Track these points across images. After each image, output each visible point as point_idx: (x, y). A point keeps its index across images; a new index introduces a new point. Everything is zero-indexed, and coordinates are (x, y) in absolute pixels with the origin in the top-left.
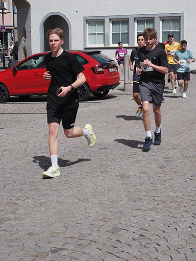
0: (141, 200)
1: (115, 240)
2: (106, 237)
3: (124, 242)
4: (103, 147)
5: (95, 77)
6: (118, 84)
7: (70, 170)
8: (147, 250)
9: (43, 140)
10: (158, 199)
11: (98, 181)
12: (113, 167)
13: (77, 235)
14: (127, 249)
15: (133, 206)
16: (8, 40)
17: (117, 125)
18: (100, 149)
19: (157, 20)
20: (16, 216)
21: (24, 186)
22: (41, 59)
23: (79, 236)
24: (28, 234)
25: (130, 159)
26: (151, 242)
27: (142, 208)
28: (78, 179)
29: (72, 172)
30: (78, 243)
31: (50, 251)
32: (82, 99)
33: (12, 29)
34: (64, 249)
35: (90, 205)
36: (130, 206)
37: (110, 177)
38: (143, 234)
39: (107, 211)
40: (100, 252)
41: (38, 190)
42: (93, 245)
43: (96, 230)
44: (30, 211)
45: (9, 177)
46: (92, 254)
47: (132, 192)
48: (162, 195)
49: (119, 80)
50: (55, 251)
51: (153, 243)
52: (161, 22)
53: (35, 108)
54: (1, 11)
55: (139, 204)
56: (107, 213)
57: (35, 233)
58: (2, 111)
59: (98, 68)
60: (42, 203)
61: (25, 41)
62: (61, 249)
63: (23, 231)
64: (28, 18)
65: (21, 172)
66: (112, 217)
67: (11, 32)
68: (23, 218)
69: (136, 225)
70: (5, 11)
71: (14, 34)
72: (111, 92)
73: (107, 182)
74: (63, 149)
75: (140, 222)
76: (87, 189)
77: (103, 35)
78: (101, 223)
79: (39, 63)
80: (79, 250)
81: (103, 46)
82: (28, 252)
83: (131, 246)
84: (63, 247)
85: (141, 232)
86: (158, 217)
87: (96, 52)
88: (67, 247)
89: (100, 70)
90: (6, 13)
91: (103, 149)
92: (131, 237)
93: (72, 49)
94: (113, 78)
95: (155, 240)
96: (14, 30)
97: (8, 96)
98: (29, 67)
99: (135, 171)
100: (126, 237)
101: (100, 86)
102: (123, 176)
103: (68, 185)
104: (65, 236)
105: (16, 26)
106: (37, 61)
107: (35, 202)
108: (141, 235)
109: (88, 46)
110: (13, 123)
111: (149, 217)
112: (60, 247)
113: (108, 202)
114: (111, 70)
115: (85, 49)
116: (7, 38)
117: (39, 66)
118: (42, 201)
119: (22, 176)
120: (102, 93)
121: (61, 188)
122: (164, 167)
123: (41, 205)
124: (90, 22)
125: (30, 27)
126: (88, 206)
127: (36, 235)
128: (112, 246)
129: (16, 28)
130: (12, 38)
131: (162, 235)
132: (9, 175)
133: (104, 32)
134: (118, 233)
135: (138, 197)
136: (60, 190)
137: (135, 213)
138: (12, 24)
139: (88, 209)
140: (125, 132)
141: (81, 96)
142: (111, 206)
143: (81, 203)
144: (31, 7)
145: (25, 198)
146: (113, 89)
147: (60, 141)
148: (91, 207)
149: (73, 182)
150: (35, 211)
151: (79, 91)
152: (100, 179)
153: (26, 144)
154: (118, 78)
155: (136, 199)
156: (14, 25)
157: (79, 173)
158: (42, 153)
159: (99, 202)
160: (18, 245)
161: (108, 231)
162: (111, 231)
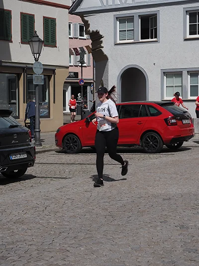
0: (196, 251)
4: (168, 197)
5: (168, 129)
6: (192, 136)
7: (129, 220)
9: (108, 191)
11: (155, 231)
12: (173, 218)
15: (187, 257)
16: (88, 94)
17: (186, 176)
18: (164, 199)
20: (65, 262)
21: (79, 234)
25: (193, 210)
27: (196, 259)
28: (135, 229)
29: (130, 222)
32: (154, 151)
33: (92, 83)
35: (143, 254)
36: (184, 256)
37: (168, 227)
39: (159, 261)
41: (93, 238)
44: (80, 258)
45: (66, 225)
47: (189, 243)
49: (194, 132)
55: (194, 255)
56: (159, 263)
58: (72, 162)
59: (171, 119)
60: (94, 251)
64: (106, 71)
65: (79, 221)
67: (91, 86)
68: (71, 265)
71: (93, 87)
72: (185, 144)
73: (164, 232)
74: (126, 199)
76: (142, 239)
77: (181, 88)
89: (173, 121)
91: (167, 199)
93: (149, 101)
94: (187, 130)
96: (93, 84)
97: (80, 147)
99: (195, 222)
101: (173, 138)
102: (182, 227)
103: (125, 235)
109: (166, 98)
110: (81, 173)
113: (162, 252)
114: (185, 122)
115: (162, 101)
116: (87, 91)
118: (94, 249)
119: (79, 225)
120: (176, 145)
121: (117, 236)
123: (93, 253)
124: (168, 74)
125: (108, 80)
126: (140, 255)
130: (92, 92)
132: (66, 223)
133: (182, 84)
136: (115, 239)
137: (188, 264)
138: (92, 78)
139: (140, 258)
141: (154, 147)
142: (164, 256)
143: (134, 251)
144: (109, 60)
145: (77, 246)
146: (186, 141)
147: (125, 191)
148: (143, 257)
149: (130, 231)
150: (85, 259)
151: (151, 143)
152: (158, 228)
153: (89, 194)
154: (192, 130)
155: (192, 250)
156: (94, 78)
157: (138, 223)
158: (104, 202)
159: (152, 251)
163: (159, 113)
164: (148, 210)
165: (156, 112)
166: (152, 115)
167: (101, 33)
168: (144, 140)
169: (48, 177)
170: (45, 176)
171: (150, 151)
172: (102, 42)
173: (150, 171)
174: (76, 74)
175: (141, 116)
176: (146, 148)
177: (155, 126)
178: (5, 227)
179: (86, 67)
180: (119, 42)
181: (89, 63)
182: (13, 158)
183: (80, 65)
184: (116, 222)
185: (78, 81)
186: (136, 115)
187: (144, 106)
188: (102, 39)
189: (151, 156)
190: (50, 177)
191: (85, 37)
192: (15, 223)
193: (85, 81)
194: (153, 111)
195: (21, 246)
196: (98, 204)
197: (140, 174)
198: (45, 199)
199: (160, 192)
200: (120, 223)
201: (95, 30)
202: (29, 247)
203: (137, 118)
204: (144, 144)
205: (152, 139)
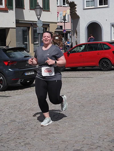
1: (112, 146)
2: (107, 144)
9: (80, 92)
11: (108, 114)
13: (90, 143)
18: (113, 97)
20: (57, 131)
24: (63, 141)
28: (96, 113)
29: (94, 109)
30: (90, 147)
32: (107, 70)
33: (70, 32)
41: (72, 118)
42: (99, 149)
43: (102, 140)
44: (66, 129)
53: (79, 75)
56: (110, 131)
60: (73, 125)
61: (76, 37)
63: (60, 140)
66: (113, 134)
67: (70, 33)
68: (61, 133)
71: (71, 34)
74: (91, 96)
76: (101, 118)
78: (106, 137)
79: (82, 49)
88: (83, 149)
96: (71, 32)
97: (64, 68)
98: (77, 52)
103: (90, 116)
104: (83, 143)
110: (65, 82)
112: (79, 149)
113: (112, 125)
116: (67, 36)
117: (83, 51)
118: (73, 124)
126: (99, 127)
127: (66, 142)
128: (110, 149)
130: (70, 37)
136: (85, 118)
139: (99, 129)
141: (106, 68)
142: (113, 128)
143: (96, 125)
144: (80, 18)
145: (64, 122)
147: (90, 92)
148: (101, 128)
149: (93, 114)
150: (68, 129)
151: (105, 65)
152: (110, 113)
153: (70, 94)
156: (71, 29)
157: (98, 110)
158: (79, 98)
159: (106, 125)
160: (55, 147)
161: (109, 141)
162: (111, 141)
163: (109, 48)
164: (104, 102)
165: (108, 47)
166: (105, 49)
167: (75, 3)
168: (101, 64)
171: (104, 69)
172: (76, 8)
173: (104, 81)
174: (61, 27)
175: (99, 50)
176: (102, 68)
177: (107, 55)
178: (23, 112)
179: (67, 22)
180: (86, 8)
181: (69, 20)
182: (27, 74)
183: (64, 21)
184: (85, 109)
185: (63, 31)
186: (96, 49)
187: (100, 44)
188: (76, 6)
189: (105, 72)
191: (66, 5)
192: (28, 110)
193: (66, 31)
194: (106, 47)
195: (33, 123)
196: (75, 99)
197: (99, 83)
199: (110, 92)
200: (87, 110)
201: (72, 1)
202: (37, 123)
203: (97, 51)
204: (101, 66)
205: (105, 63)
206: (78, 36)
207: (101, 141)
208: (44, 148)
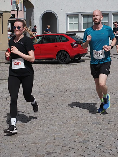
0: (100, 123)
1: (85, 147)
2: (79, 146)
3: (90, 149)
5: (73, 49)
6: (87, 53)
7: (57, 105)
8: (104, 154)
9: (41, 87)
10: (111, 123)
11: (75, 112)
13: (62, 144)
14: (92, 153)
15: (95, 127)
17: (86, 78)
18: (76, 92)
19: (110, 15)
20: (25, 132)
22: (40, 38)
23: (63, 145)
24: (33, 143)
25: (94, 98)
26: (107, 149)
27: (101, 128)
28: (62, 111)
29: (59, 106)
30: (62, 149)
31: (46, 154)
32: (64, 62)
34: (54, 152)
35: (70, 126)
38: (101, 144)
39: (80, 130)
40: (76, 154)
41: (39, 117)
42: (72, 151)
44: (34, 129)
46: (71, 156)
47: (95, 119)
48: (113, 120)
49: (87, 51)
50: (49, 154)
51: (108, 149)
52: (113, 16)
53: (37, 68)
54: (17, 10)
55: (100, 126)
56: (80, 131)
57: (36, 142)
59: (75, 44)
61: (30, 28)
62: (53, 153)
63: (29, 142)
64: (32, 14)
65: (28, 106)
66: (83, 134)
68: (29, 133)
69: (98, 138)
70: (19, 10)
72: (82, 58)
73: (80, 112)
74: (53, 92)
75: (100, 137)
76: (68, 117)
77: (77, 24)
78: (77, 137)
79: (39, 41)
80: (63, 153)
81: (77, 30)
82: (33, 154)
83: (94, 151)
84: (53, 152)
85: (101, 143)
86: (111, 134)
87: (74, 34)
88: (55, 151)
89: (76, 45)
90: (19, 11)
91: (78, 92)
92: (94, 146)
93: (59, 33)
95: (109, 147)
99: (97, 106)
100: (91, 145)
101: (76, 55)
103: (57, 114)
104: (55, 145)
105: (25, 19)
106: (38, 39)
107: (37, 124)
108: (100, 145)
109: (69, 30)
111: (105, 134)
112: (51, 151)
113: (81, 124)
115: (67, 32)
117: (39, 42)
118: (41, 123)
119: (29, 109)
120: (77, 59)
121: (52, 116)
122: (115, 103)
123: (40, 126)
124: (70, 16)
125: (34, 20)
126: (68, 126)
127: (37, 144)
128: (83, 151)
129: (25, 20)
131: (113, 144)
132: (21, 108)
133: (78, 22)
134: (87, 143)
135: (99, 121)
136: (52, 117)
137: (97, 131)
138: (23, 18)
139: (69, 128)
140: (91, 82)
141: (64, 60)
142: (82, 127)
143: (64, 125)
145: (30, 122)
146: (83, 56)
147: (52, 88)
148: (71, 128)
149: (59, 112)
150: (37, 130)
151: (63, 58)
154: (86, 50)
155: (98, 123)
157: (63, 107)
158: (41, 95)
159: (75, 124)
160: (26, 150)
161: (81, 142)
162: (83, 142)
163: (67, 40)
164: (68, 99)
166: (63, 41)
168: (58, 56)
169: (4, 80)
170: (2, 79)
171: (62, 62)
173: (64, 75)
174: (13, 16)
175: (56, 42)
176: (60, 61)
177: (65, 48)
184: (50, 107)
187: (58, 36)
189: (63, 65)
190: (5, 80)
194: (64, 39)
197: (59, 77)
198: (5, 93)
199: (72, 88)
200: (52, 107)
202: (2, 123)
203: (55, 43)
204: (59, 59)
205: (63, 55)
206: (32, 27)
207: (73, 142)
208: (14, 152)
